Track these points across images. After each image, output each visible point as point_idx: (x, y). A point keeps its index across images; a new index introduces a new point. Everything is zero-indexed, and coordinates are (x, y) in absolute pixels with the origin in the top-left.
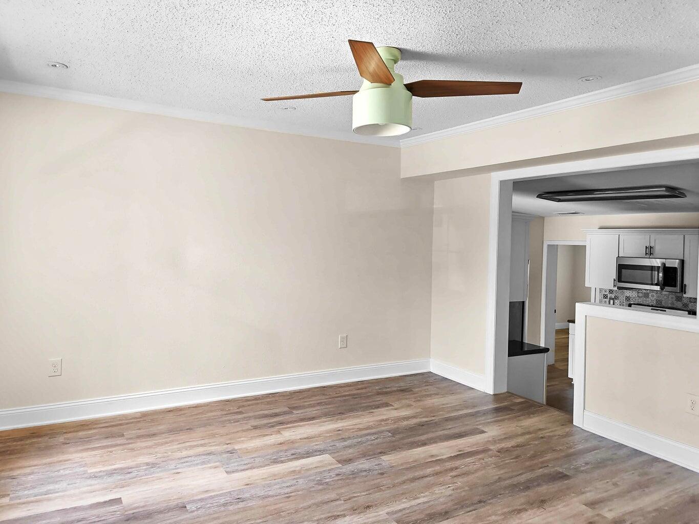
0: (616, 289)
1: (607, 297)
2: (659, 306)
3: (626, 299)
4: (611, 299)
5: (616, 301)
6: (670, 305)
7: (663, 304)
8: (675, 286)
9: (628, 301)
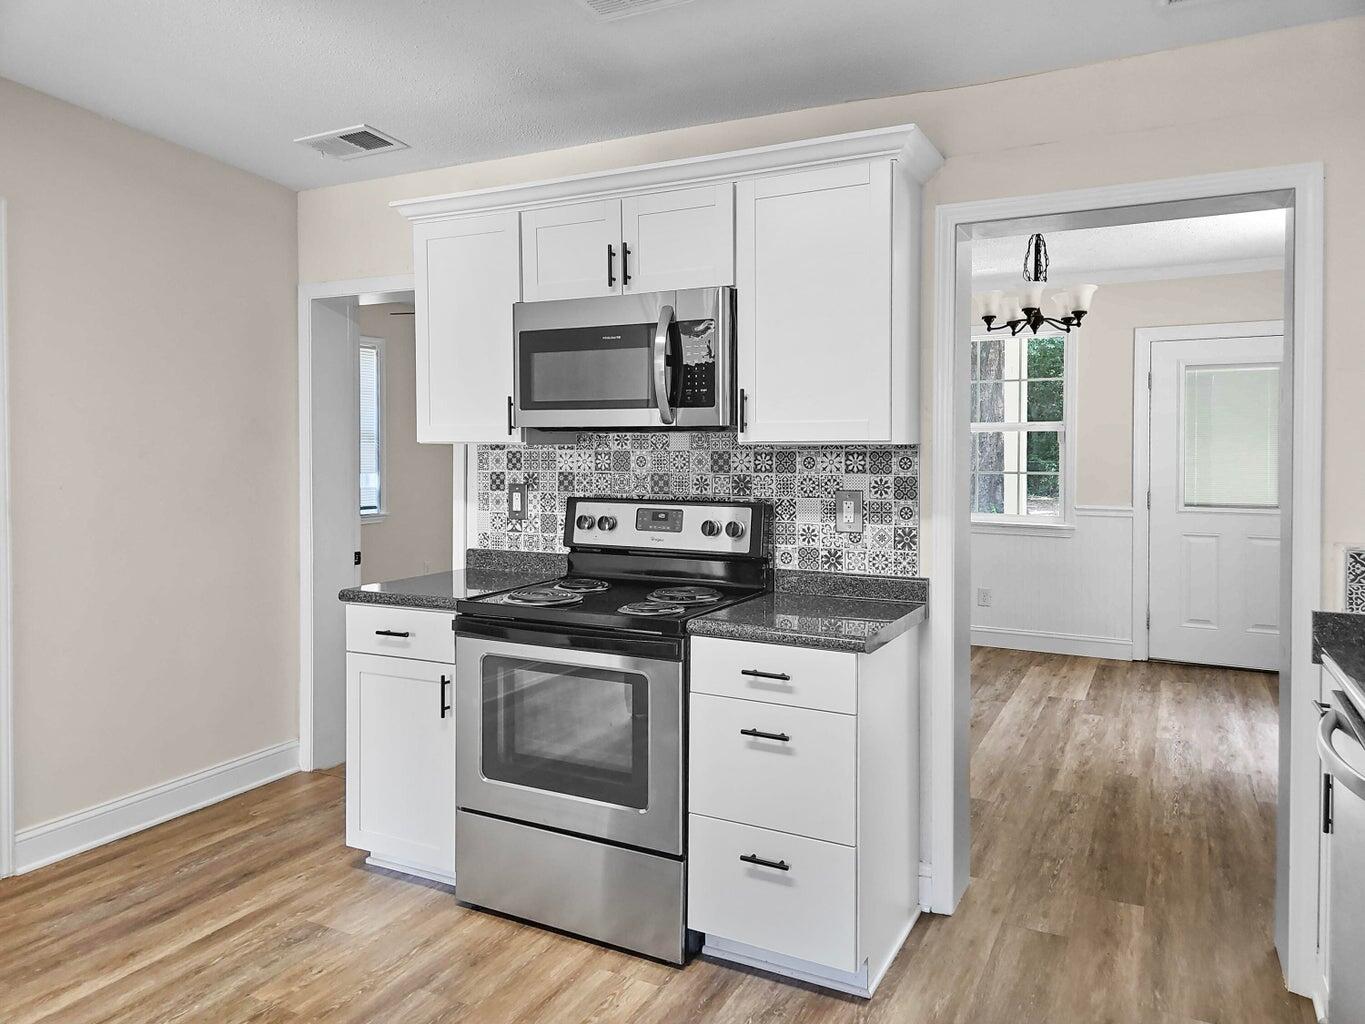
0: (516, 438)
1: (502, 482)
2: (661, 496)
3: (561, 483)
4: (513, 487)
5: (531, 497)
6: (693, 492)
7: (675, 491)
8: (710, 402)
9: (566, 489)
